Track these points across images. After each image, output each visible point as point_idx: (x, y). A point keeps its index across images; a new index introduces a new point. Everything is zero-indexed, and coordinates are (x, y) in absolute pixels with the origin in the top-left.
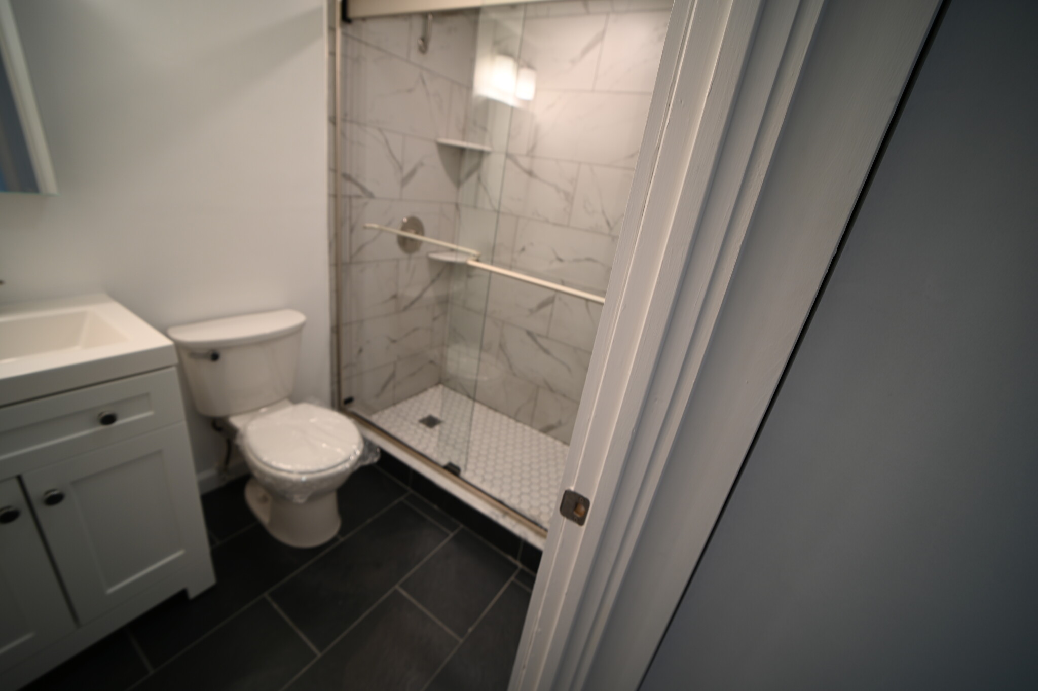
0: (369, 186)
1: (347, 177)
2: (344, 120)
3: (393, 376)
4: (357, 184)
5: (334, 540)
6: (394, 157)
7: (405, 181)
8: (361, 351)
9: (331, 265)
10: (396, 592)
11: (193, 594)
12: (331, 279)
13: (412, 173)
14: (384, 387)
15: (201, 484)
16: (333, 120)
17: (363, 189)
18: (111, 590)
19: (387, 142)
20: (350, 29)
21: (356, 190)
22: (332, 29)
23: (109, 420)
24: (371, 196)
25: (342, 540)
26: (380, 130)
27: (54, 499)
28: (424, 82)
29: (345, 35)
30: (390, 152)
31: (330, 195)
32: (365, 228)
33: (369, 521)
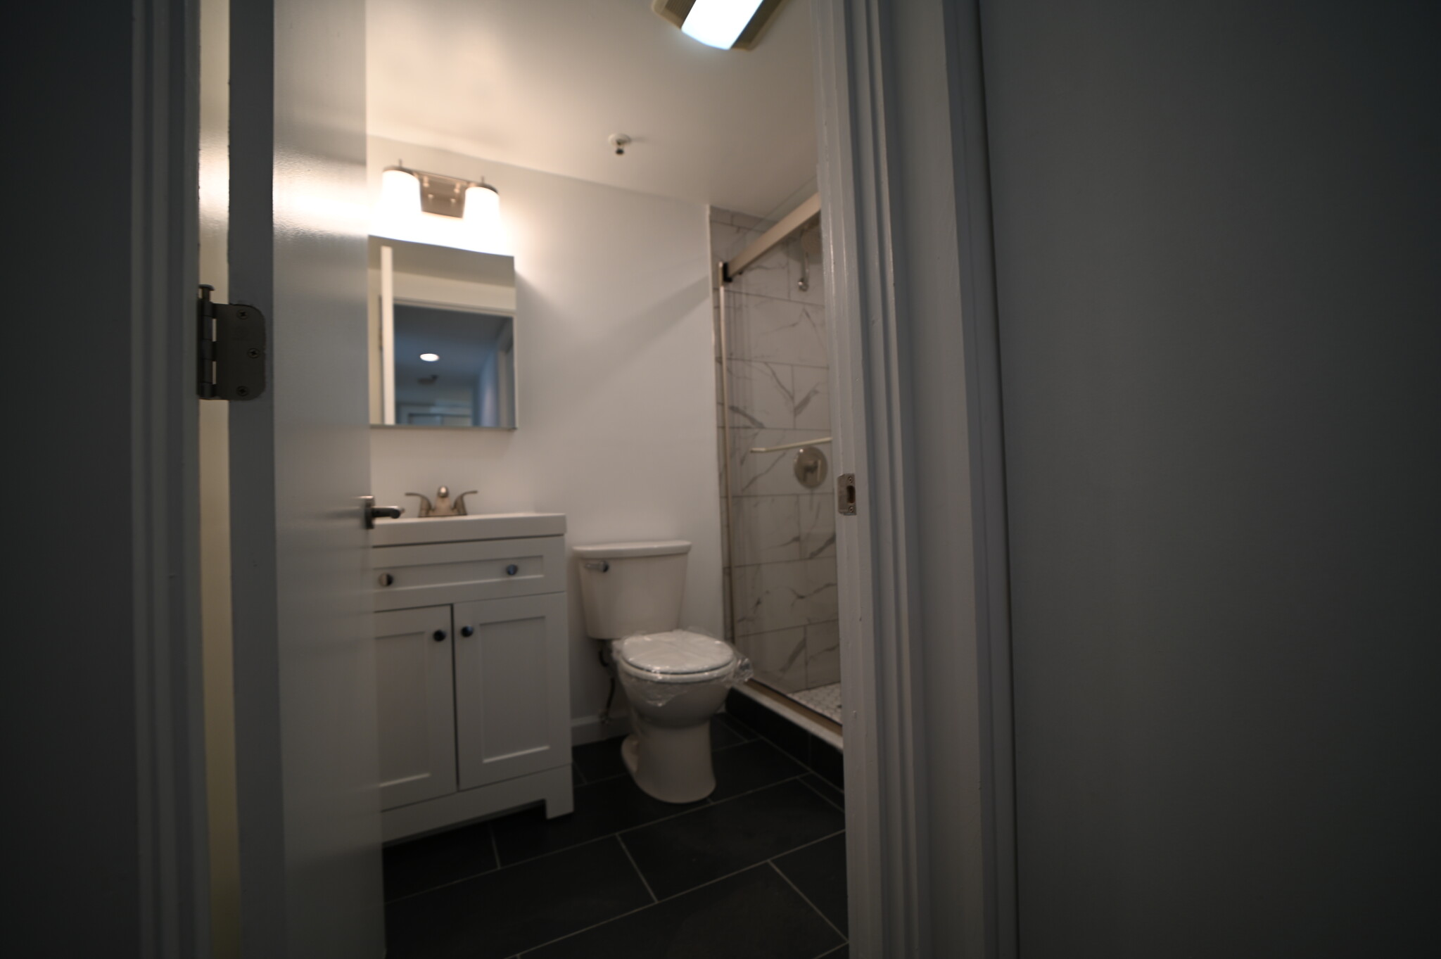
0: (759, 417)
1: (734, 409)
2: (729, 359)
3: (803, 645)
4: (745, 415)
5: (703, 801)
6: (783, 387)
7: (797, 410)
8: (758, 603)
9: (721, 497)
10: (767, 864)
11: (551, 813)
12: (721, 513)
13: (806, 401)
14: (793, 658)
15: (575, 731)
16: (719, 360)
17: (752, 420)
18: (487, 761)
19: (774, 374)
20: (731, 286)
21: (743, 421)
22: (716, 290)
23: (512, 571)
24: (761, 426)
25: (712, 803)
26: (766, 363)
27: (466, 632)
28: (808, 315)
29: (726, 291)
30: (779, 383)
31: (718, 427)
32: (752, 452)
33: (751, 792)
